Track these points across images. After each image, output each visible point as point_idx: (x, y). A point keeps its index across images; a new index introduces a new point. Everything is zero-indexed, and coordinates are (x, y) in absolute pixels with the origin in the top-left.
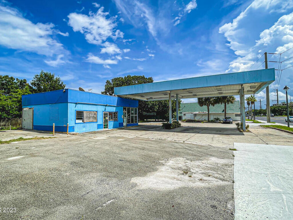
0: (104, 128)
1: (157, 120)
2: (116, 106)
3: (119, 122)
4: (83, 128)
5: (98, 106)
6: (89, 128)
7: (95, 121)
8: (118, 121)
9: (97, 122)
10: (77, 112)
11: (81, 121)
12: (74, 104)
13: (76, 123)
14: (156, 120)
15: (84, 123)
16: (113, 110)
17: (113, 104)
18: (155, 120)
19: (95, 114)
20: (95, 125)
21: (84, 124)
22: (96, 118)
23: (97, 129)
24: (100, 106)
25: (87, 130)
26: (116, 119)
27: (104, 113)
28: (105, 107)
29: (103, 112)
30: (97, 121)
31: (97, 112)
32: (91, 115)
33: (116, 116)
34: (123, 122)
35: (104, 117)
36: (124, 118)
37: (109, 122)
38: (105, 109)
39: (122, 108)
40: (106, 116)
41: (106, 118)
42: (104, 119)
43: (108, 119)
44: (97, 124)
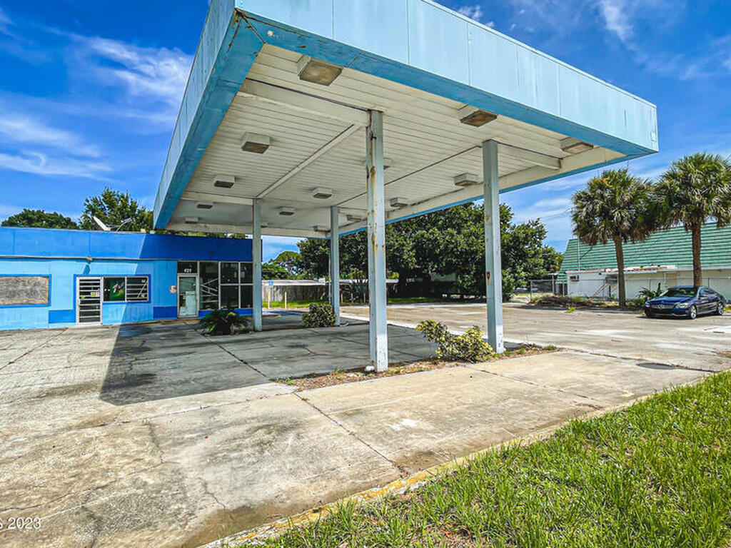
0: (80, 321)
1: (465, 297)
2: (138, 259)
3: (152, 305)
5: (52, 262)
7: (40, 302)
8: (149, 302)
14: (462, 297)
16: (131, 270)
17: (122, 254)
18: (458, 296)
19: (38, 284)
20: (43, 313)
22: (43, 295)
23: (50, 323)
24: (61, 262)
26: (143, 296)
27: (80, 280)
28: (87, 264)
29: (78, 278)
30: (49, 303)
31: (48, 277)
33: (142, 287)
34: (181, 305)
35: (81, 289)
36: (187, 292)
37: (103, 304)
38: (87, 269)
39: (173, 264)
40: (90, 288)
41: (89, 293)
42: (84, 296)
43: (99, 298)
44: (47, 309)
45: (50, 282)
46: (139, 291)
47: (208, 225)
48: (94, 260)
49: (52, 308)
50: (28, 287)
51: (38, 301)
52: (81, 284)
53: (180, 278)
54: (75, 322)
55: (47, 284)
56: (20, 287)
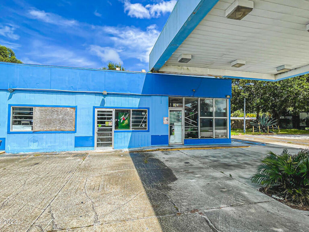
2: (140, 94)
3: (151, 134)
4: (31, 143)
5: (79, 95)
8: (148, 131)
12: (5, 93)
13: (9, 132)
15: (33, 132)
16: (134, 103)
17: (129, 91)
20: (71, 139)
23: (75, 147)
26: (143, 125)
27: (98, 111)
28: (102, 97)
30: (75, 130)
31: (75, 108)
33: (142, 118)
34: (171, 134)
35: (98, 119)
36: (175, 123)
37: (115, 132)
38: (103, 102)
39: (165, 99)
40: (105, 118)
41: (104, 123)
42: (101, 125)
43: (112, 126)
44: (73, 135)
45: (76, 112)
46: (140, 122)
47: (189, 68)
48: (108, 94)
49: (77, 134)
50: (60, 117)
51: (68, 129)
52: (98, 115)
53: (170, 111)
54: (94, 146)
55: (74, 114)
56: (55, 116)
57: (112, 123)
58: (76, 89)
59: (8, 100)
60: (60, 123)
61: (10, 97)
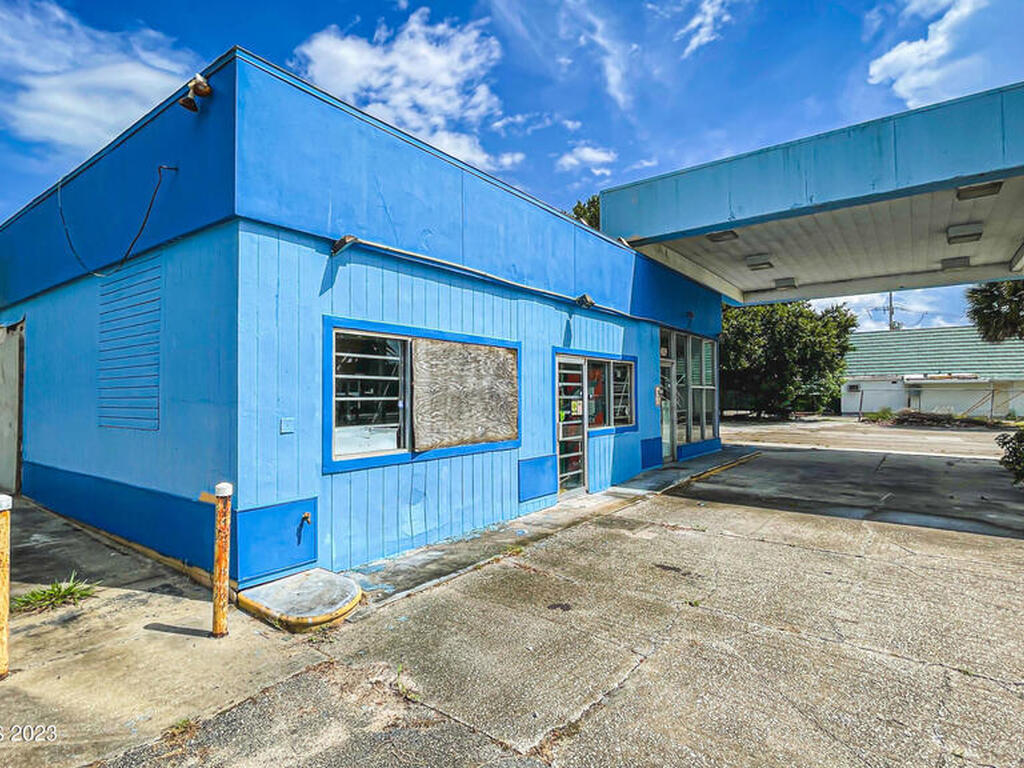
0: (563, 489)
2: (627, 313)
3: (640, 436)
4: (404, 510)
5: (524, 302)
6: (457, 506)
7: (504, 432)
8: (635, 428)
9: (515, 442)
10: (345, 343)
11: (381, 441)
12: (305, 250)
13: (330, 468)
15: (414, 454)
17: (613, 301)
19: (501, 372)
21: (419, 467)
22: (507, 407)
23: (520, 503)
25: (445, 519)
26: (628, 410)
27: (561, 365)
28: (566, 315)
29: (558, 359)
30: (518, 436)
31: (514, 350)
32: (471, 382)
35: (559, 394)
36: (663, 404)
37: (589, 435)
38: (568, 331)
39: (657, 334)
40: (571, 390)
41: (569, 405)
42: (564, 413)
43: (582, 417)
44: (515, 457)
45: (519, 366)
49: (523, 452)
50: (485, 383)
52: (561, 378)
54: (556, 492)
55: (515, 373)
57: (582, 407)
58: (521, 278)
59: (320, 294)
60: (486, 409)
61: (328, 282)
